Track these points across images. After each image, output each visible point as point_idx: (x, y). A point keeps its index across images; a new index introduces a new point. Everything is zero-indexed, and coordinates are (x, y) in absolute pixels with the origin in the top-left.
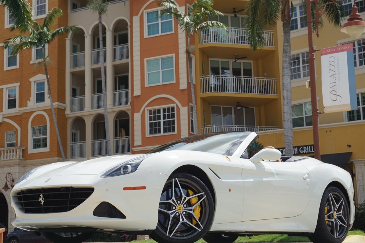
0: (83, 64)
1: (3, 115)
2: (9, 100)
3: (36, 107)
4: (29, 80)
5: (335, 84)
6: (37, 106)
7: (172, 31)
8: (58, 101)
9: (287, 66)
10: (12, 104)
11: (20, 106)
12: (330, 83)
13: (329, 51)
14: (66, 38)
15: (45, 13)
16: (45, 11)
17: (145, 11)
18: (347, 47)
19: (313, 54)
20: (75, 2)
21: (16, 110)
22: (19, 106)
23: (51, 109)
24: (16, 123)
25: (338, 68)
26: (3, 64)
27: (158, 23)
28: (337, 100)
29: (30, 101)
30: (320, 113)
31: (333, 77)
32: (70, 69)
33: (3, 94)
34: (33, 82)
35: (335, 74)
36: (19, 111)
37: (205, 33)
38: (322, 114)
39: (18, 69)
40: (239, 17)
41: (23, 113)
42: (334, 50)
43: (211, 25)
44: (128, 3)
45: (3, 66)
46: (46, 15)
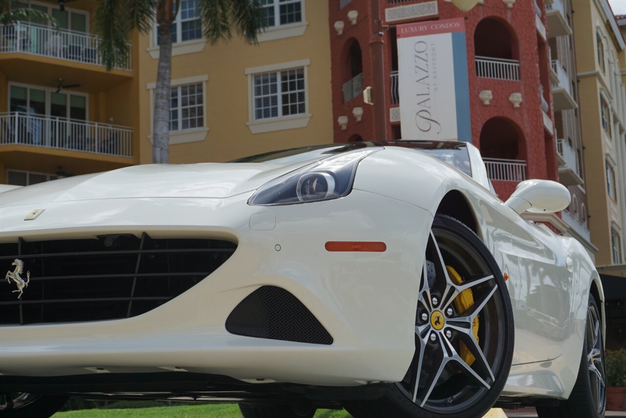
5: (426, 97)
9: (164, 103)
12: (418, 95)
13: (414, 29)
18: (453, 25)
19: (380, 33)
25: (435, 64)
28: (430, 131)
31: (424, 83)
35: (427, 77)
40: (67, 12)
42: (424, 28)
43: (25, 14)
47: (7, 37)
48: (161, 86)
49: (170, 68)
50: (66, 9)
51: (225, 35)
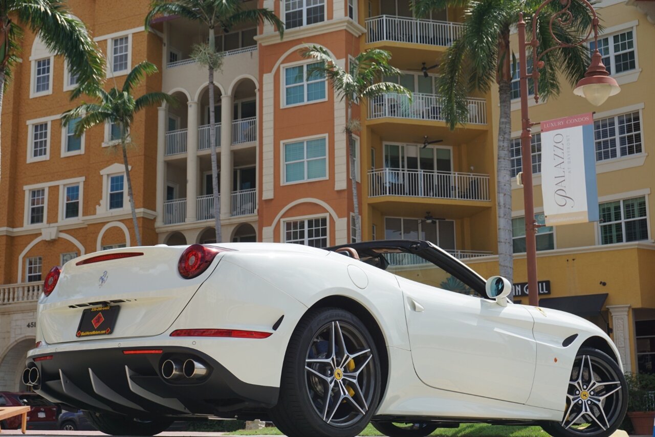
0: (184, 149)
1: (58, 227)
2: (67, 204)
3: (110, 215)
4: (99, 173)
5: (562, 179)
6: (112, 213)
7: (324, 97)
8: (144, 207)
9: (506, 154)
10: (72, 210)
11: (85, 214)
12: (555, 177)
13: (554, 124)
14: (159, 108)
15: (126, 68)
16: (126, 64)
17: (282, 66)
18: (584, 119)
19: (528, 129)
20: (175, 52)
21: (78, 219)
22: (83, 213)
23: (132, 219)
24: (79, 240)
25: (569, 152)
26: (60, 146)
27: (303, 86)
28: (566, 206)
29: (100, 205)
30: (538, 226)
31: (560, 168)
32: (164, 156)
33: (58, 195)
34: (106, 176)
35: (563, 162)
36: (82, 222)
37: (377, 102)
38: (542, 227)
39: (83, 155)
40: (431, 77)
41: (88, 225)
42: (561, 123)
43: (385, 88)
44: (256, 53)
45: (59, 150)
46: (128, 71)
47: (377, 105)
48: (502, 139)
49: (510, 123)
50: (430, 74)
51: (554, 92)
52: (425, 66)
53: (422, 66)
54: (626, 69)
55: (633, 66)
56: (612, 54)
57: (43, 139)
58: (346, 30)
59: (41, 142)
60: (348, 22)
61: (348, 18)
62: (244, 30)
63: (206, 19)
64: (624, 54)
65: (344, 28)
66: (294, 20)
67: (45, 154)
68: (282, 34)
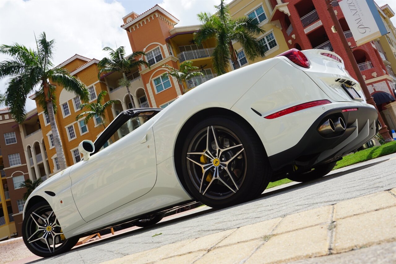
4: (96, 137)
5: (360, 20)
7: (171, 86)
12: (355, 20)
14: (111, 108)
15: (95, 97)
16: (95, 96)
17: (152, 79)
20: (111, 87)
25: (358, 6)
26: (79, 132)
27: (162, 84)
28: (366, 32)
31: (356, 15)
35: (357, 12)
37: (190, 83)
38: (355, 48)
39: (89, 132)
40: (205, 71)
44: (141, 79)
45: (79, 133)
46: (97, 98)
52: (202, 66)
53: (201, 67)
54: (273, 46)
55: (276, 45)
56: (267, 43)
57: (73, 132)
58: (171, 60)
59: (72, 133)
60: (171, 57)
61: (171, 55)
62: (134, 73)
63: (120, 70)
64: (272, 42)
65: (171, 59)
66: (152, 62)
67: (75, 136)
68: (150, 68)
